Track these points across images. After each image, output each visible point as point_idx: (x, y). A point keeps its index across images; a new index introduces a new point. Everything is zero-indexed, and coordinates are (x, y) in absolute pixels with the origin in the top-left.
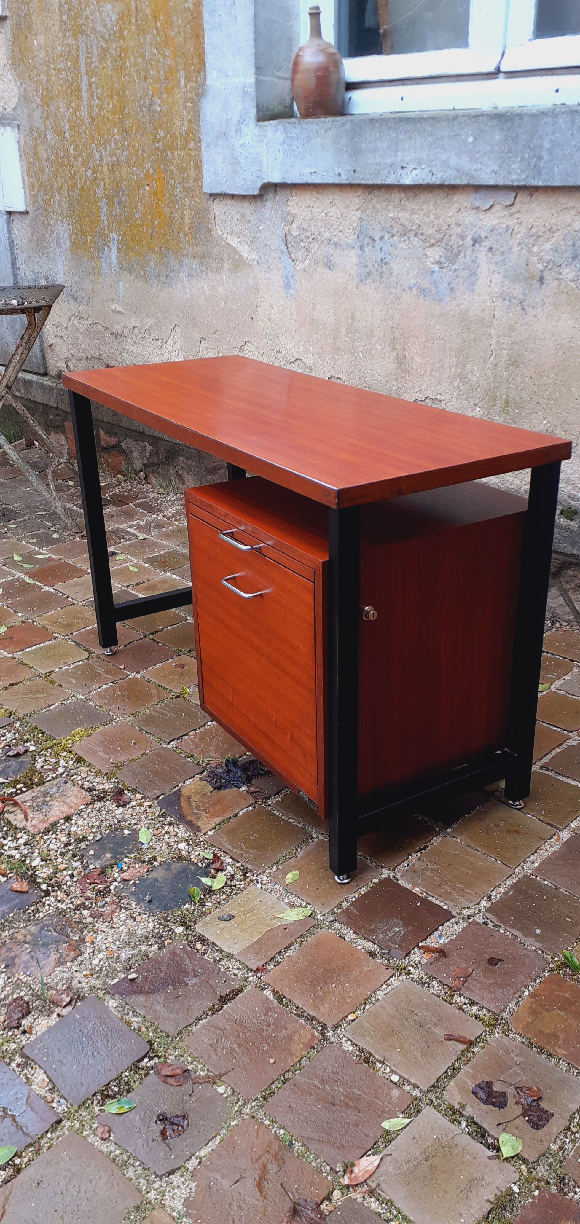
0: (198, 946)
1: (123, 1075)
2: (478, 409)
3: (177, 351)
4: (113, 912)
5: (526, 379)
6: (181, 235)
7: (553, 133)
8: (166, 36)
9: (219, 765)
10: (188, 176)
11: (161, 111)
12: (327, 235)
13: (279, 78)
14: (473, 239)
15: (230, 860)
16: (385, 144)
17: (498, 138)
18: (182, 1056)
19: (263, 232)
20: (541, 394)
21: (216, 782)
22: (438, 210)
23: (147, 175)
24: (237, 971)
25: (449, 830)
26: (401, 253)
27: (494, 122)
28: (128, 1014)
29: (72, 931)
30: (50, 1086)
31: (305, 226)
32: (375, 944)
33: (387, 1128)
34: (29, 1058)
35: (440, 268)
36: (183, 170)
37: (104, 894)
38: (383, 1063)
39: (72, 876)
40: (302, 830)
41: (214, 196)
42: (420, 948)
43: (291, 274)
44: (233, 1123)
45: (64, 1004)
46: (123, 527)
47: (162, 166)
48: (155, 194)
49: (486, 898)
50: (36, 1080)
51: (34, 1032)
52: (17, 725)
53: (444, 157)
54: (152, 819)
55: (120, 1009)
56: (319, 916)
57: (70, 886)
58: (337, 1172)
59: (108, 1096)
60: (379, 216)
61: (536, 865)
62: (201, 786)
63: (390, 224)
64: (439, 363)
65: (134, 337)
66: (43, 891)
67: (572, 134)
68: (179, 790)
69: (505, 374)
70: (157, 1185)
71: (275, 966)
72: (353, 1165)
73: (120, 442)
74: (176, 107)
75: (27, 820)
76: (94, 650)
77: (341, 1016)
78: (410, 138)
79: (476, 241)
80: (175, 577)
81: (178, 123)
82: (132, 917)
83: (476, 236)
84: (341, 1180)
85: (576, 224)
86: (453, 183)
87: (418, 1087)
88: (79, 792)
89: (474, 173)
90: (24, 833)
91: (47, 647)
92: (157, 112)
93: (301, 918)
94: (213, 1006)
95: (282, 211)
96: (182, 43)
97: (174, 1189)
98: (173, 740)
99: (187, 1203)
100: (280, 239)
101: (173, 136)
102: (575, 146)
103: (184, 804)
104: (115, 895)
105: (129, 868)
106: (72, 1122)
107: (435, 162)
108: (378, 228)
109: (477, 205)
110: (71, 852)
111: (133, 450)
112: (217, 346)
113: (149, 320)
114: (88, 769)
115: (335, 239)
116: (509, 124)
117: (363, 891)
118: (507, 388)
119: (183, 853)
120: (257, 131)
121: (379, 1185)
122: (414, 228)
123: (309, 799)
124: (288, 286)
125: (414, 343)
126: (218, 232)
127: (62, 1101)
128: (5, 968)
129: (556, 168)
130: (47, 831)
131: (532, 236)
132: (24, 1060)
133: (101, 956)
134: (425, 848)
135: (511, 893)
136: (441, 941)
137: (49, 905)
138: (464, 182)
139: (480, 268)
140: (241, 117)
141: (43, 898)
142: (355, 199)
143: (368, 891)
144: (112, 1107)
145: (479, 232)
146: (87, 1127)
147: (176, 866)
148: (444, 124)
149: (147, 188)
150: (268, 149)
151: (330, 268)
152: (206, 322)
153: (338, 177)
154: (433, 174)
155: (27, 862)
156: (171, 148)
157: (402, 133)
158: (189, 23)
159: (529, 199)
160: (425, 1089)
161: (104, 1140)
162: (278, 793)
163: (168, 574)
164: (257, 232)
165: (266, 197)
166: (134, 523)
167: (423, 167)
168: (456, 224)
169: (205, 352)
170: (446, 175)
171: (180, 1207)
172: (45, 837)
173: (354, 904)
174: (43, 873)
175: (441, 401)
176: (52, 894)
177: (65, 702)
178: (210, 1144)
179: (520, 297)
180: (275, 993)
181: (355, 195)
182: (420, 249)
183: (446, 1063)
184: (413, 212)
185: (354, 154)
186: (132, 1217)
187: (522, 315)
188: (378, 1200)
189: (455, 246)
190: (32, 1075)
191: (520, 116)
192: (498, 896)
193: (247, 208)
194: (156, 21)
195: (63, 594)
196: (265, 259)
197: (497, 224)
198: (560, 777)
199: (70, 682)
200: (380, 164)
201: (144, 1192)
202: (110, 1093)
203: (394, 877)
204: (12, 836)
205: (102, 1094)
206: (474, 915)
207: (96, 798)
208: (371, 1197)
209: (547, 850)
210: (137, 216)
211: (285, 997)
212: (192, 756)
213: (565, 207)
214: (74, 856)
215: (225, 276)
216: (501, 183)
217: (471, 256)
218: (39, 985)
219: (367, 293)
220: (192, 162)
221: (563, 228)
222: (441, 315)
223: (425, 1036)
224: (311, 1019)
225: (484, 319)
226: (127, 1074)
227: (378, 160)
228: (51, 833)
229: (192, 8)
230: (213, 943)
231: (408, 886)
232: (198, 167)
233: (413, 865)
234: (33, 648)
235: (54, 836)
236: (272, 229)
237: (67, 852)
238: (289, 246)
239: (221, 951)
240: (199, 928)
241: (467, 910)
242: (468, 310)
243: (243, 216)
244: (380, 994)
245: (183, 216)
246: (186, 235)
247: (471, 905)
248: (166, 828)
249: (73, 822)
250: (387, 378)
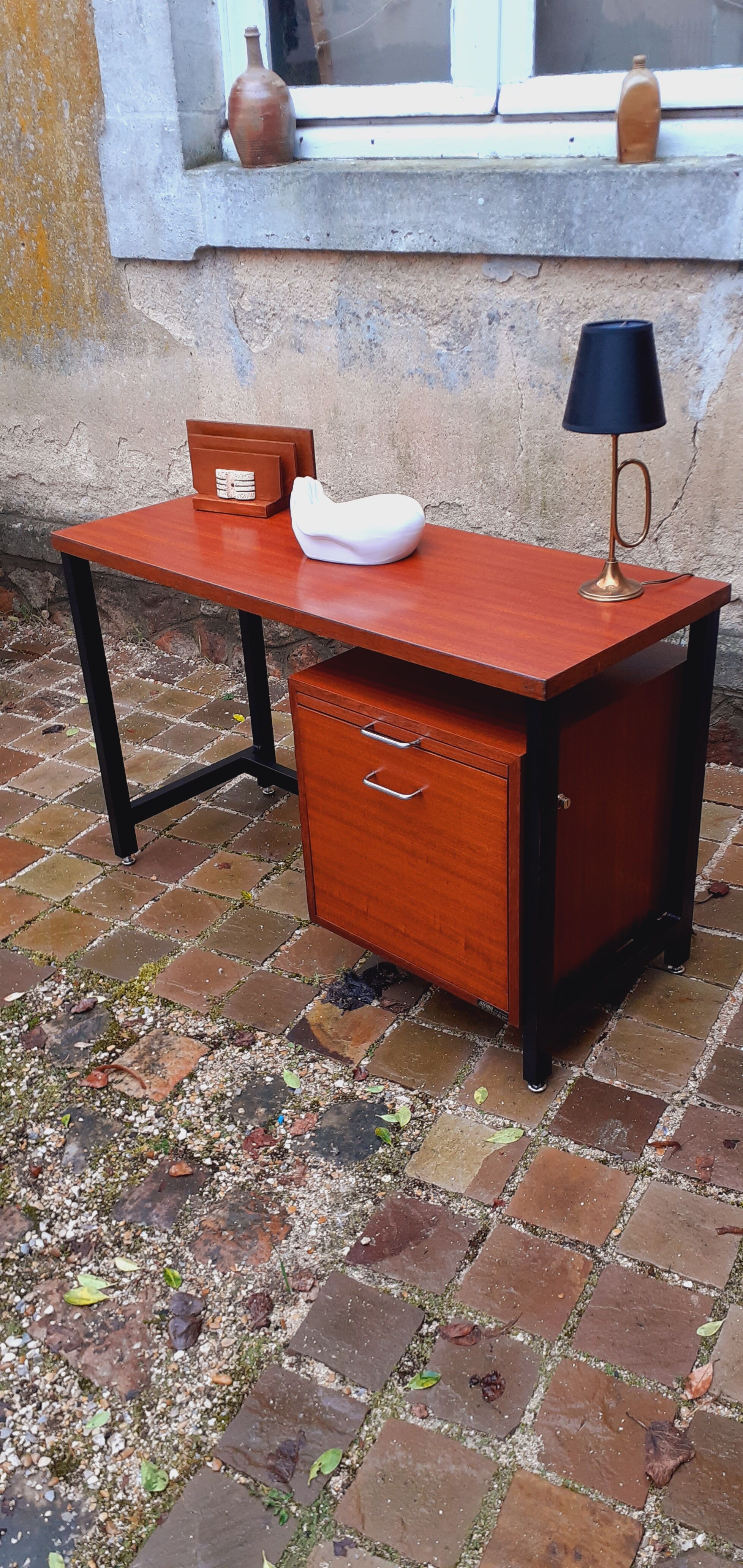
0: (416, 1191)
1: (411, 1347)
2: (509, 514)
3: (84, 456)
4: (304, 1174)
5: (566, 477)
6: (80, 310)
7: (586, 197)
8: (36, 54)
9: (334, 980)
10: (85, 235)
11: (36, 150)
12: (293, 311)
13: (204, 112)
14: (489, 316)
15: (401, 1089)
16: (368, 204)
17: (515, 200)
18: (462, 1313)
19: (202, 306)
20: (585, 493)
21: (343, 1002)
22: (441, 282)
23: (21, 232)
24: (473, 1211)
25: (620, 1011)
26: (395, 333)
27: (510, 182)
28: (380, 1283)
29: (267, 1205)
30: (339, 1378)
31: (262, 299)
32: (603, 1151)
33: (703, 1335)
34: (300, 1355)
35: (448, 350)
36: (78, 227)
37: (282, 1156)
38: (669, 1272)
39: (232, 1142)
40: (463, 1040)
41: (125, 261)
42: (651, 1145)
43: (245, 358)
44: (549, 1368)
45: (308, 1287)
46: (51, 688)
47: (43, 221)
48: (36, 256)
49: (692, 1078)
50: (320, 1376)
51: (288, 1326)
52: (64, 972)
53: (448, 221)
54: (289, 1059)
55: (370, 1279)
56: (530, 1133)
57: (236, 1155)
58: (676, 1390)
59: (405, 1373)
60: (363, 288)
61: (725, 1032)
62: (327, 1009)
63: (379, 298)
64: (454, 462)
65: (16, 439)
66: (209, 1166)
67: (608, 199)
68: (304, 1019)
69: (540, 472)
70: (503, 1448)
71: (510, 1196)
72: (688, 1379)
73: (6, 574)
74: (60, 146)
75: (144, 1088)
76: (107, 862)
77: (605, 1234)
78: (402, 197)
79: (493, 318)
80: (155, 749)
81: (63, 166)
82: (327, 1175)
83: (493, 312)
84: (683, 1396)
85: (617, 299)
86: (461, 251)
87: (714, 1288)
88: (188, 1042)
89: (488, 240)
90: (149, 1103)
91: (44, 865)
92: (31, 151)
93: (514, 1140)
94: (467, 1252)
95: (227, 280)
96: (63, 65)
97: (521, 1448)
98: (266, 960)
99: (541, 1457)
100: (227, 315)
101: (58, 183)
102: (613, 212)
103: (318, 1034)
104: (294, 1155)
105: (293, 1120)
106: (382, 1409)
107: (435, 226)
108: (363, 301)
109: (492, 276)
110: (215, 1115)
111: (28, 584)
112: (144, 448)
113: (38, 417)
114: (182, 1012)
115: (305, 316)
116: (529, 185)
117: (564, 1095)
118: (543, 488)
119: (345, 1091)
120: (185, 181)
121: (722, 1392)
122: (411, 302)
123: (494, 1008)
124: (242, 372)
125: (421, 439)
126: (135, 306)
127: (361, 1390)
128: (213, 1263)
129: (590, 238)
130: (174, 1096)
131: (564, 312)
132: (294, 1358)
133: (314, 1225)
134: (605, 1035)
135: (715, 1067)
136: (668, 1134)
137: (224, 1181)
138: (476, 250)
139: (500, 350)
140: (161, 164)
141: (213, 1175)
142: (329, 269)
143: (569, 1095)
144: (414, 1384)
145: (496, 307)
146: (400, 1410)
147: (346, 1108)
148: (445, 182)
149: (23, 249)
150: (203, 204)
151: (299, 351)
152: (125, 418)
153: (306, 241)
154: (434, 241)
155: (171, 1137)
156: (57, 197)
157: (390, 190)
158: (70, 39)
159: (556, 270)
160: (721, 1288)
161: (426, 1418)
162: (417, 1003)
163: (145, 747)
164: (192, 306)
165: (202, 263)
166: (64, 681)
167: (420, 231)
168: (465, 298)
169: (127, 455)
170: (452, 242)
171: (537, 1464)
172: (176, 1104)
173: (561, 1111)
174: (197, 1145)
175: (460, 506)
176: (221, 1168)
177: (108, 934)
178: (535, 1395)
179: (553, 383)
180: (525, 1225)
181: (328, 262)
182: (421, 328)
183: (731, 1258)
184: (408, 284)
185: (327, 214)
186: (496, 1486)
187: (557, 404)
188: (726, 1406)
189: (466, 324)
190: (313, 1371)
191: (543, 176)
192: (703, 1073)
193: (177, 278)
194: (19, 34)
195: (26, 792)
196: (207, 339)
197: (518, 299)
198: (705, 930)
199: (99, 908)
200: (362, 227)
201: (494, 1459)
202: (406, 1369)
203: (586, 1073)
204: (135, 1110)
205: (399, 1373)
206: (686, 1099)
207: (212, 1046)
208: (717, 1405)
209: (728, 1014)
210: (9, 284)
211: (537, 1227)
212: (297, 975)
213: (601, 280)
214: (222, 1119)
215: (149, 361)
216: (523, 253)
217: (488, 336)
218: (264, 1274)
219: (354, 381)
220: (89, 218)
221: (601, 304)
222: (453, 405)
223: (698, 1235)
224: (574, 1244)
225: (509, 409)
226: (415, 1345)
227: (359, 221)
228: (180, 1097)
229: (74, 20)
230: (433, 1186)
231: (607, 1081)
232: (100, 223)
233: (601, 1057)
234: (27, 869)
235: (185, 1100)
236: (215, 303)
237: (211, 1115)
238: (240, 323)
239: (447, 1193)
240: (410, 1172)
241: (677, 1095)
242: (488, 400)
243: (170, 286)
244: (632, 1202)
245: (81, 286)
246: (86, 309)
247: (680, 1089)
248: (312, 1065)
249: (199, 1079)
250: (388, 482)
